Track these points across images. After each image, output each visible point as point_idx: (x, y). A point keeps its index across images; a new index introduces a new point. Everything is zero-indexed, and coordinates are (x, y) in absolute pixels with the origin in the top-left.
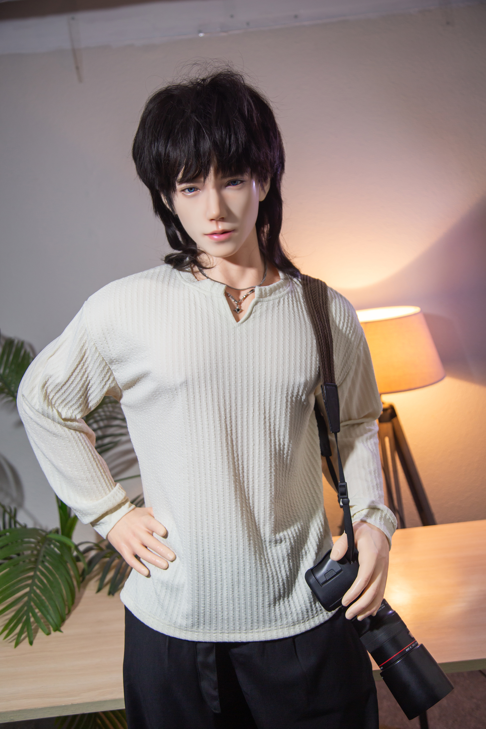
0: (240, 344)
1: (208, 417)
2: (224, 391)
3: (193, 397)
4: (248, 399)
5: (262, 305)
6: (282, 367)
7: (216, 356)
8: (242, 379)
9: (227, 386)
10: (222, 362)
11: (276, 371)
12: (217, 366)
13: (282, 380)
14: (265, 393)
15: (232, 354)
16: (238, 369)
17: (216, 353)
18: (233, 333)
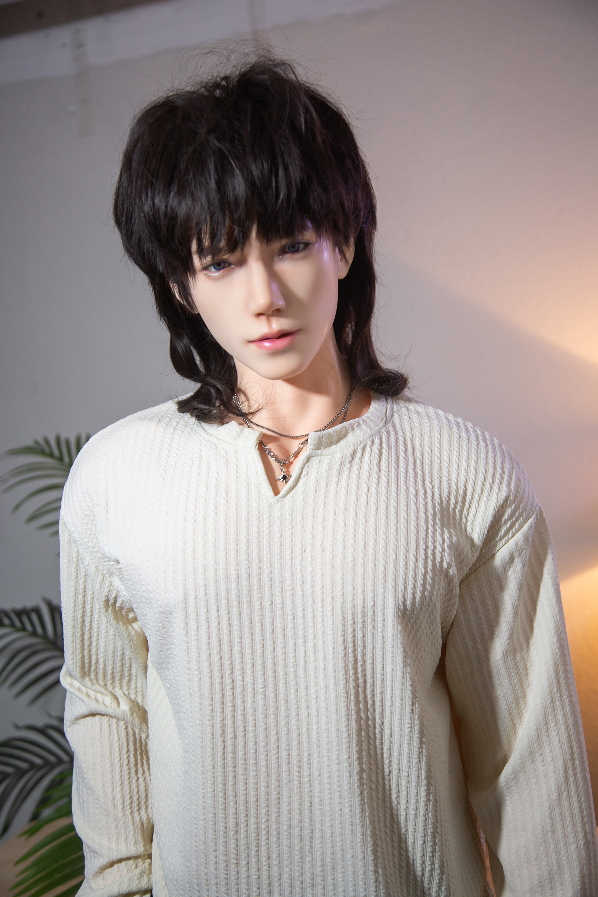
0: (280, 535)
1: (221, 664)
2: (251, 618)
3: (195, 628)
4: (295, 633)
5: (320, 462)
6: (350, 574)
7: (237, 556)
8: (283, 597)
9: (256, 609)
10: (247, 567)
11: (341, 582)
12: (238, 574)
13: (351, 599)
14: (323, 621)
15: (265, 553)
16: (277, 579)
17: (237, 551)
18: (268, 515)
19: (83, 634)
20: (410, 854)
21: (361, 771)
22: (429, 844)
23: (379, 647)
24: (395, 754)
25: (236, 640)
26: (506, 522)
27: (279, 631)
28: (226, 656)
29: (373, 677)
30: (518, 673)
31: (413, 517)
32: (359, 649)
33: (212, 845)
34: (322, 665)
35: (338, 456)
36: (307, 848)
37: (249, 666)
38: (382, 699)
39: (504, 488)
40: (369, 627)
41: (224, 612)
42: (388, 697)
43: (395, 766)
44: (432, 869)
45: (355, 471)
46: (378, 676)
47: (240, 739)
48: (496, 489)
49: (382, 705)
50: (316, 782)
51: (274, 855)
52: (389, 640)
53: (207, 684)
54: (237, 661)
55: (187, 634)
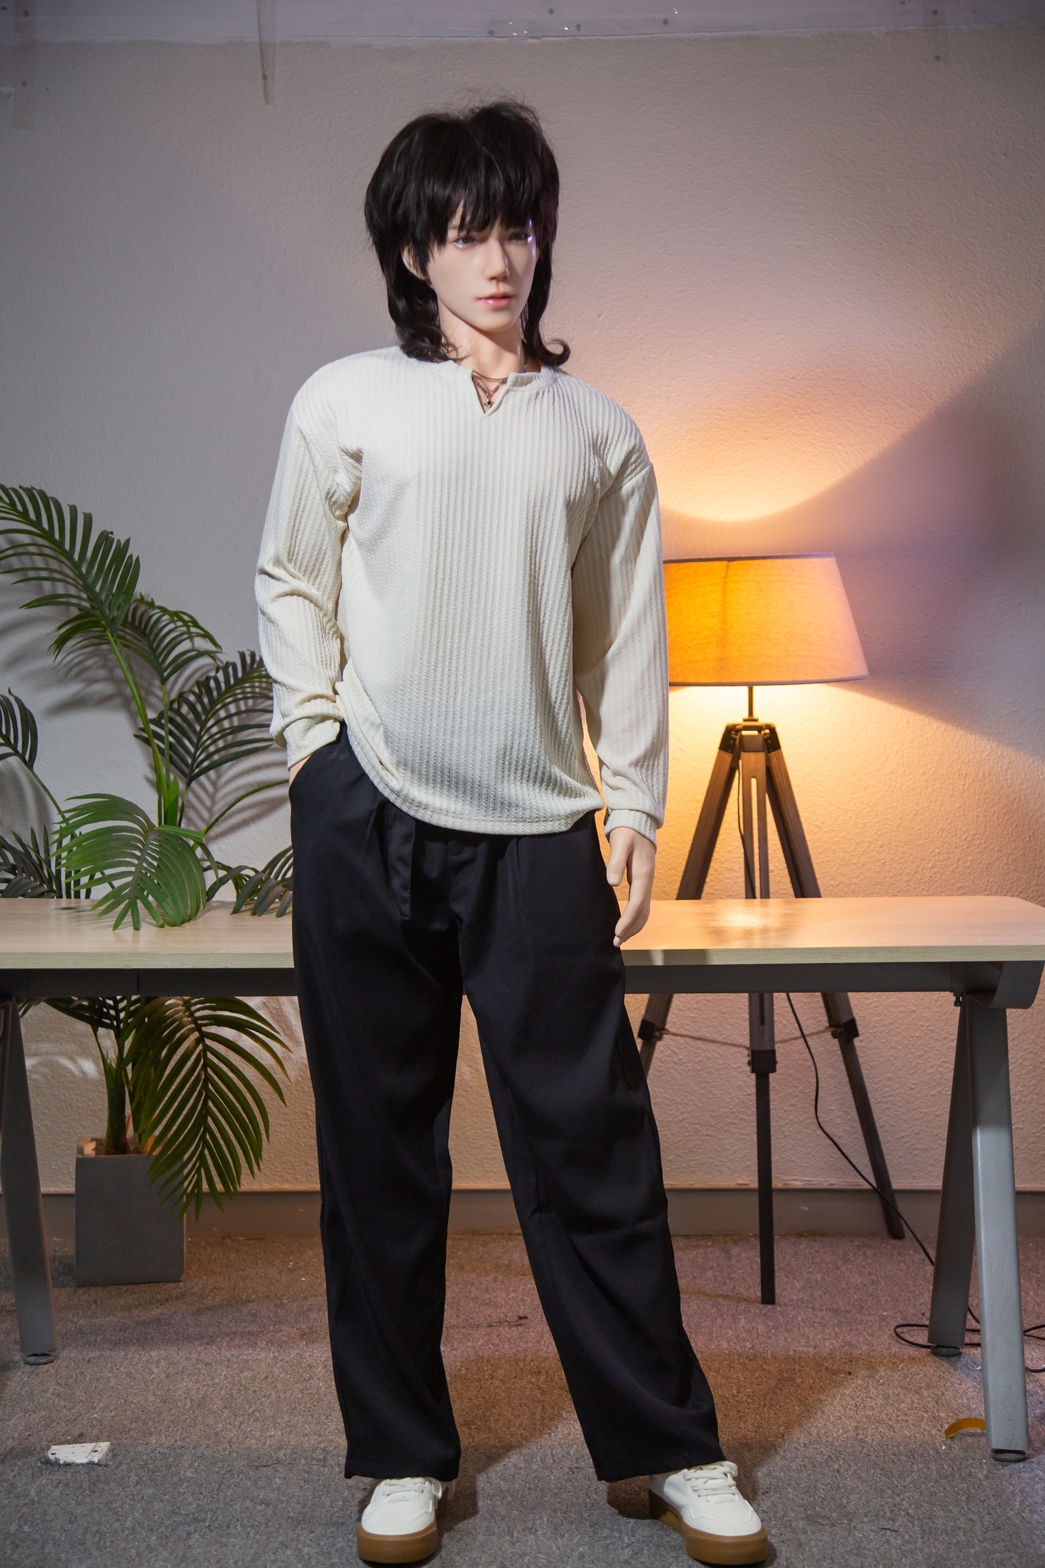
0: (487, 440)
1: (440, 524)
3: (425, 496)
4: (492, 510)
5: (515, 396)
6: (536, 471)
7: (458, 449)
8: (486, 483)
10: (464, 458)
13: (535, 488)
15: (477, 450)
16: (483, 470)
17: (458, 446)
18: (479, 425)
19: (294, 526)
20: (549, 685)
21: (529, 612)
22: (563, 679)
23: (549, 526)
24: (549, 608)
25: (452, 509)
26: (632, 464)
27: (481, 507)
28: (444, 519)
29: (541, 549)
30: (627, 579)
31: (577, 441)
32: (536, 526)
33: (419, 654)
34: (510, 533)
35: (527, 393)
36: (485, 664)
37: (458, 529)
38: (545, 566)
39: (633, 439)
40: (544, 511)
41: (446, 488)
42: (550, 564)
43: (547, 617)
44: (562, 699)
45: (538, 405)
46: (545, 548)
47: (447, 580)
48: (627, 438)
49: (545, 571)
50: (496, 618)
51: (461, 668)
52: (557, 521)
53: (429, 537)
54: (451, 525)
55: (418, 500)
